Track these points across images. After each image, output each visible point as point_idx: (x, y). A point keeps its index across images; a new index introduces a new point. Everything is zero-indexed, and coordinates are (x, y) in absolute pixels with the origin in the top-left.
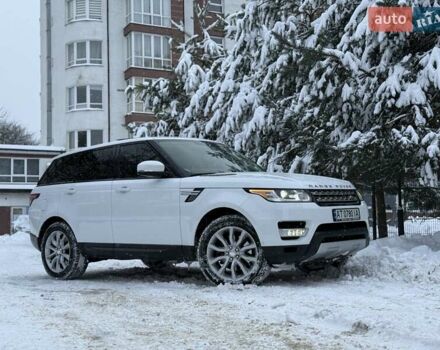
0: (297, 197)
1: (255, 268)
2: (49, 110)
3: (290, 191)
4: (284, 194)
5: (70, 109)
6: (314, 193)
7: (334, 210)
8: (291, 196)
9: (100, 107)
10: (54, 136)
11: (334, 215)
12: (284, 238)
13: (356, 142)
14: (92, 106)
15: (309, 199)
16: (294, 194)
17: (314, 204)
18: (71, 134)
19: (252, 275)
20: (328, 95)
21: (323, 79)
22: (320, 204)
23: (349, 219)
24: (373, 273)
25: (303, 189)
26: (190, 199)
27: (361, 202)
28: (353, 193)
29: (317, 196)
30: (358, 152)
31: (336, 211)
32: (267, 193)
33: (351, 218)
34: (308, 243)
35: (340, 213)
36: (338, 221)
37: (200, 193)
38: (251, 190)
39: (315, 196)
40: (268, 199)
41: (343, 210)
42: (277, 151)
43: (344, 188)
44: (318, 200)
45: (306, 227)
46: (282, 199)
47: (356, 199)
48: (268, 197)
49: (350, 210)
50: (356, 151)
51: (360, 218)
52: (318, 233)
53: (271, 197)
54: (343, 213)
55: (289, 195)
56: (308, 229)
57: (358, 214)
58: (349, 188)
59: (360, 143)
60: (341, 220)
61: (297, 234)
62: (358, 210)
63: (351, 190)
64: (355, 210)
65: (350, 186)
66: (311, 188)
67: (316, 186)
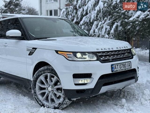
0: (87, 57)
1: (61, 100)
2: (41, 2)
3: (83, 53)
4: (79, 55)
5: (47, 2)
6: (100, 54)
7: (112, 65)
8: (84, 56)
9: (57, 1)
11: (112, 68)
12: (76, 84)
13: (138, 17)
14: (54, 1)
15: (95, 58)
16: (86, 55)
17: (98, 62)
18: (47, 11)
19: (60, 103)
22: (103, 61)
23: (123, 69)
24: (139, 98)
25: (92, 52)
26: (31, 54)
27: (134, 56)
28: (129, 51)
29: (101, 56)
30: (138, 23)
31: (114, 65)
32: (68, 54)
33: (125, 68)
34: (93, 88)
35: (117, 66)
36: (115, 71)
37: (35, 51)
38: (59, 52)
39: (100, 56)
40: (68, 59)
41: (119, 64)
42: (109, 19)
43: (122, 49)
44: (102, 59)
45: (92, 77)
46: (77, 59)
47: (130, 55)
48: (69, 57)
49: (124, 64)
50: (137, 22)
51: (131, 68)
52: (100, 80)
53: (71, 57)
54: (119, 66)
55: (82, 56)
56: (93, 78)
57: (130, 65)
58: (126, 48)
59: (140, 18)
60: (117, 71)
61: (86, 82)
62: (130, 63)
63: (127, 50)
64: (128, 63)
65: (127, 47)
66: (98, 51)
67: (102, 49)
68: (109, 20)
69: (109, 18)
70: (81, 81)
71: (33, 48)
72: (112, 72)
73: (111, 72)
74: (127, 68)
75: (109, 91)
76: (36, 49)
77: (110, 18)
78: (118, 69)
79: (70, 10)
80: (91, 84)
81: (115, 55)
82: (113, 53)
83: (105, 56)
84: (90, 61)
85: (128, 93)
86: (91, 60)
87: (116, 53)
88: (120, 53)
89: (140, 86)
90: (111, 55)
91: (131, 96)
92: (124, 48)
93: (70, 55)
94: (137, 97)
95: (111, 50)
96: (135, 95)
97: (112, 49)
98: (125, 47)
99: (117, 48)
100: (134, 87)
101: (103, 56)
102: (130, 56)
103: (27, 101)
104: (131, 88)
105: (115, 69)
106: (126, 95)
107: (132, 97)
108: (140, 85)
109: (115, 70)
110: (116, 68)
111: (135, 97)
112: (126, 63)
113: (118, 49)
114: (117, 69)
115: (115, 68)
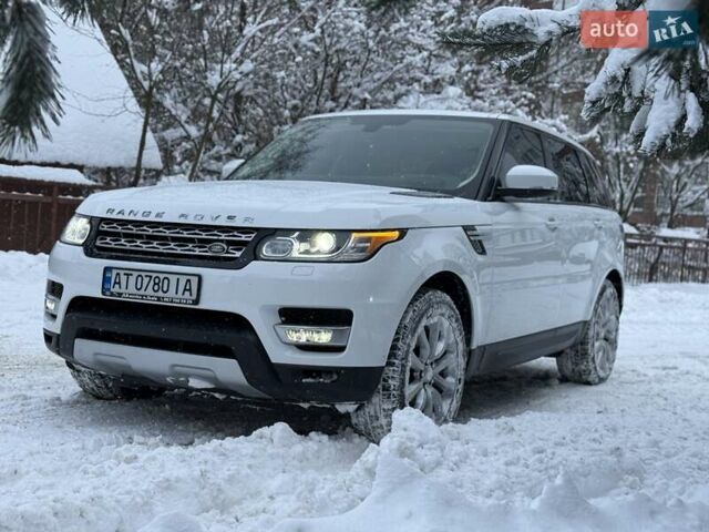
7: (107, 269)
11: (106, 280)
15: (85, 238)
23: (149, 295)
34: (58, 332)
41: (135, 274)
51: (196, 302)
60: (120, 295)
72: (103, 293)
73: (98, 294)
74: (175, 296)
78: (128, 290)
97: (159, 215)
99: (183, 216)
105: (117, 286)
109: (116, 289)
110: (119, 283)
112: (172, 277)
114: (123, 290)
115: (115, 283)
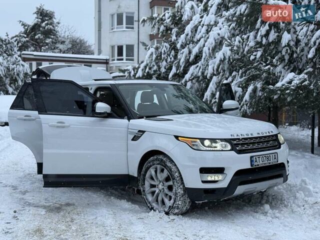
0: (219, 145)
2: (100, 30)
3: (213, 140)
4: (207, 143)
5: (112, 29)
6: (235, 142)
7: (251, 157)
8: (214, 145)
9: (133, 28)
10: (103, 48)
11: (252, 161)
12: (204, 182)
13: (290, 83)
14: (127, 28)
15: (229, 147)
16: (216, 143)
17: (233, 152)
18: (113, 47)
20: (270, 41)
21: (267, 27)
22: (239, 152)
23: (266, 163)
24: (289, 204)
25: (225, 139)
26: (135, 138)
27: (282, 146)
28: (274, 138)
29: (237, 145)
30: (290, 92)
31: (254, 157)
32: (192, 142)
33: (269, 162)
34: (226, 186)
35: (258, 159)
36: (255, 166)
37: (142, 135)
38: (179, 138)
39: (235, 144)
40: (193, 147)
41: (261, 157)
42: (240, 75)
43: (265, 135)
44: (237, 148)
45: (224, 172)
46: (205, 148)
47: (277, 144)
48: (194, 145)
49: (268, 155)
50: (288, 91)
51: (278, 161)
52: (235, 177)
53: (197, 145)
54: (260, 159)
55: (212, 144)
56: (227, 175)
57: (276, 158)
58: (271, 134)
59: (293, 84)
60: (258, 165)
61: (216, 179)
62: (276, 154)
63: (272, 136)
64: (274, 155)
65: (272, 132)
66: (233, 137)
67: (237, 135)
68: (241, 77)
69: (240, 72)
70: (210, 177)
71: (140, 131)
72: (252, 166)
73: (249, 167)
74: (272, 161)
75: (247, 192)
76: (143, 132)
77: (242, 74)
78: (260, 163)
79: (163, 52)
80: (223, 181)
81: (255, 143)
82: (252, 141)
83: (242, 145)
84: (222, 151)
85: (274, 197)
86: (224, 149)
87: (257, 141)
88: (262, 140)
89: (292, 188)
90: (250, 143)
91: (277, 202)
92: (267, 133)
93: (195, 142)
94: (286, 203)
95: (250, 136)
96: (283, 199)
97: (252, 135)
98: (269, 132)
99: (258, 134)
100: (282, 190)
101: (239, 144)
102: (277, 146)
103: (127, 205)
104: (279, 191)
105: (256, 162)
106: (270, 201)
107: (279, 202)
108: (292, 186)
109: (256, 164)
111: (284, 203)
112: (271, 155)
113: (259, 136)
114: (258, 163)
